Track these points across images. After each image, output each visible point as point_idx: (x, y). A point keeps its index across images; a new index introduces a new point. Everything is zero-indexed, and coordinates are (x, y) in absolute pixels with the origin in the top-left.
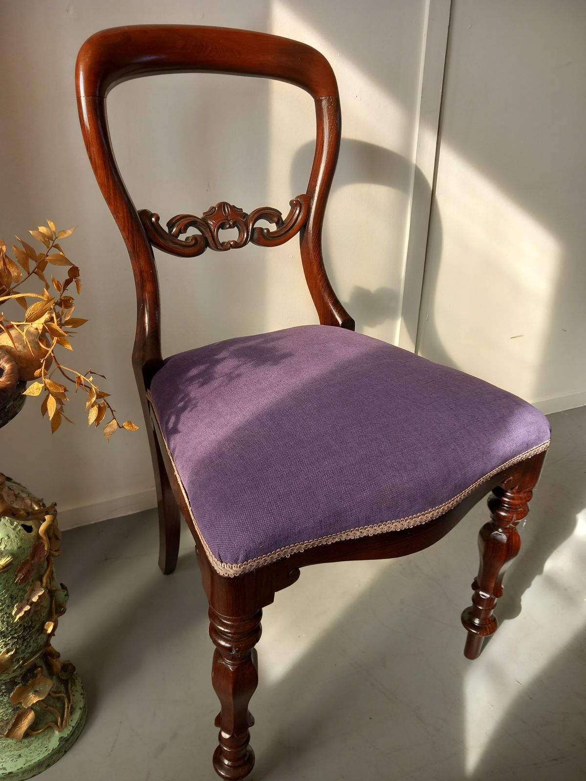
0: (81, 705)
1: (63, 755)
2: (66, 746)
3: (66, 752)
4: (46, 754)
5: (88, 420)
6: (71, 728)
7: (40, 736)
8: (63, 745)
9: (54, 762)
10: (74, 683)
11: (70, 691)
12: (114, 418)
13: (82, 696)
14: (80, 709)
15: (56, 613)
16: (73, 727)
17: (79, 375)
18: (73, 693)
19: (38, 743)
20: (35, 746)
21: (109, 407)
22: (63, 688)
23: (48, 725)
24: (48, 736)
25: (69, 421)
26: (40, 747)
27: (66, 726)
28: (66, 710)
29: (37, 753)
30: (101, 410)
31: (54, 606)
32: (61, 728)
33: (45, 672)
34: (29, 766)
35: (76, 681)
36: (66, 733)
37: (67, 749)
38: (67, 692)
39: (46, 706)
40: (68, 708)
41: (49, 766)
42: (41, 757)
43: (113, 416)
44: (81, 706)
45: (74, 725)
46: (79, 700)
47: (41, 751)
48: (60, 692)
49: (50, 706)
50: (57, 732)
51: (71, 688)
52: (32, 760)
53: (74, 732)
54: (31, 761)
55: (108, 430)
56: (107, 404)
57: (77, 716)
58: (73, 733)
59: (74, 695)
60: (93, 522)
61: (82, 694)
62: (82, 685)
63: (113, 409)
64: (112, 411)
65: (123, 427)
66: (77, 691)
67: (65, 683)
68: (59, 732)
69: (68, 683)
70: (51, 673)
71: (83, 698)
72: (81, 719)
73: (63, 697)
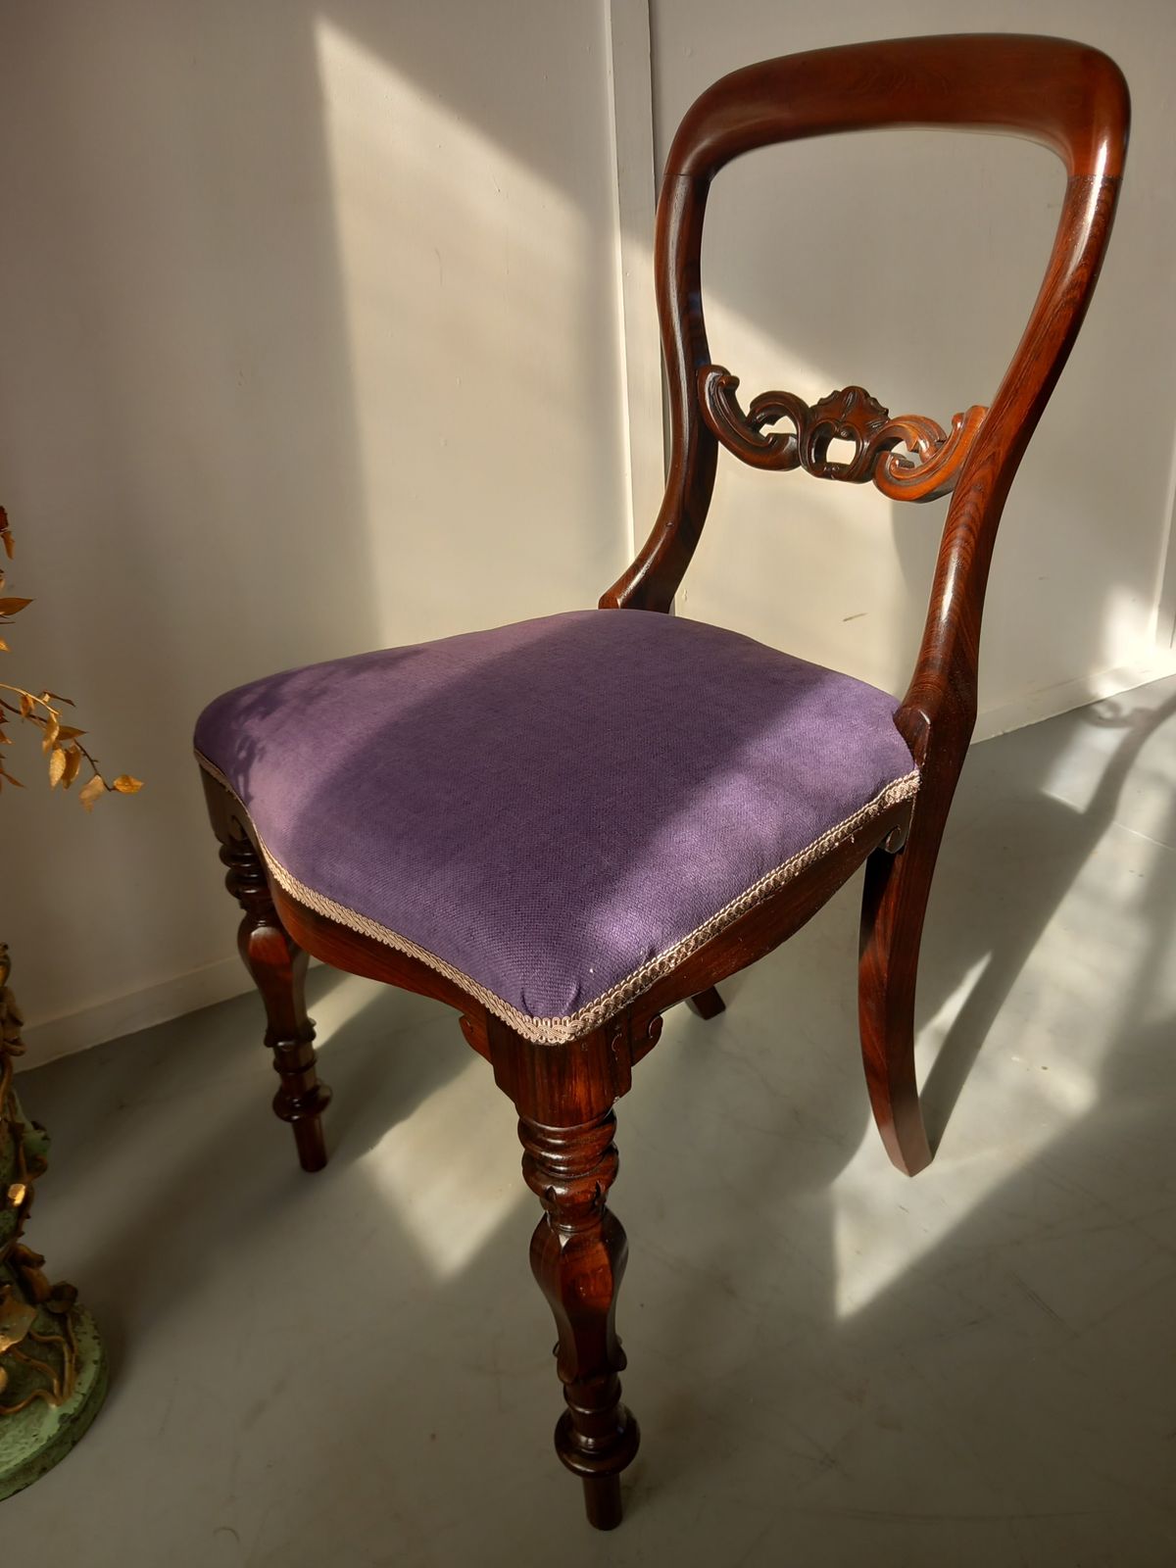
0: (96, 1355)
1: (70, 1450)
2: (74, 1431)
3: (75, 1443)
4: (36, 1447)
5: (49, 778)
6: (80, 1398)
7: (21, 1415)
8: (68, 1429)
9: (55, 1463)
10: (77, 1320)
11: (72, 1335)
12: (97, 774)
13: (97, 1341)
14: (95, 1362)
15: (29, 1169)
16: (84, 1395)
17: (24, 693)
18: (79, 1337)
19: (18, 1429)
20: (13, 1436)
21: (86, 754)
22: (56, 1328)
23: (34, 1394)
24: (37, 1415)
25: (15, 783)
26: (23, 1437)
27: (70, 1394)
28: (67, 1365)
29: (19, 1447)
30: (71, 760)
31: (22, 1159)
32: (60, 1398)
33: (20, 1296)
34: (7, 1471)
35: (82, 1317)
36: (72, 1406)
37: (76, 1439)
38: (66, 1334)
39: (25, 1357)
40: (70, 1361)
41: (44, 1470)
42: (28, 1453)
43: (95, 770)
44: (97, 1358)
45: (84, 1391)
46: (91, 1349)
47: (26, 1443)
48: (51, 1334)
49: (34, 1358)
50: (53, 1406)
51: (74, 1327)
52: (10, 1461)
53: (87, 1405)
54: (8, 1463)
55: (86, 794)
56: (82, 749)
57: (89, 1375)
58: (84, 1408)
59: (79, 1341)
60: (89, 1046)
61: (95, 1338)
62: (93, 1322)
63: (92, 758)
64: (91, 761)
65: (114, 789)
66: (85, 1333)
67: (61, 1318)
68: (58, 1405)
69: (66, 1318)
70: (31, 1299)
71: (99, 1344)
72: (98, 1381)
73: (58, 1342)
